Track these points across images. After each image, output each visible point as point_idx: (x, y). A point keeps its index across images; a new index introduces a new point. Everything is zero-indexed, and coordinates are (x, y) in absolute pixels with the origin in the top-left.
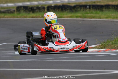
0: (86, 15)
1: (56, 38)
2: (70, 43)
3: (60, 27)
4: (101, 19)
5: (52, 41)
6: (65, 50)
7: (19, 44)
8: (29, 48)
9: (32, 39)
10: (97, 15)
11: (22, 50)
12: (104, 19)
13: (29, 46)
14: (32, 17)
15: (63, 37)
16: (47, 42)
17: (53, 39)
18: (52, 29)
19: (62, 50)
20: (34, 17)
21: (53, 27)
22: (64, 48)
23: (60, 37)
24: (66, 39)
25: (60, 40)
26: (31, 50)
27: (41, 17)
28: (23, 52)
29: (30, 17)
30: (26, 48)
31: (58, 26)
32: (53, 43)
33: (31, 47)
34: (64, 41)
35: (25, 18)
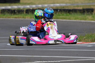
0: (59, 16)
4: (70, 20)
10: (68, 17)
12: (73, 20)
14: (15, 18)
20: (17, 18)
27: (22, 18)
29: (13, 18)
35: (9, 19)
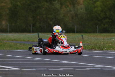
1: (60, 44)
2: (71, 48)
3: (63, 37)
5: (58, 46)
6: (67, 52)
7: (33, 47)
8: (41, 50)
9: (42, 44)
11: (36, 51)
13: (41, 49)
15: (66, 44)
16: (53, 46)
17: (58, 44)
18: (58, 38)
19: (65, 52)
21: (59, 36)
22: (66, 51)
23: (64, 43)
24: (68, 45)
25: (64, 45)
26: (42, 51)
28: (36, 53)
30: (39, 50)
31: (62, 36)
32: (59, 47)
33: (43, 49)
34: (67, 46)
